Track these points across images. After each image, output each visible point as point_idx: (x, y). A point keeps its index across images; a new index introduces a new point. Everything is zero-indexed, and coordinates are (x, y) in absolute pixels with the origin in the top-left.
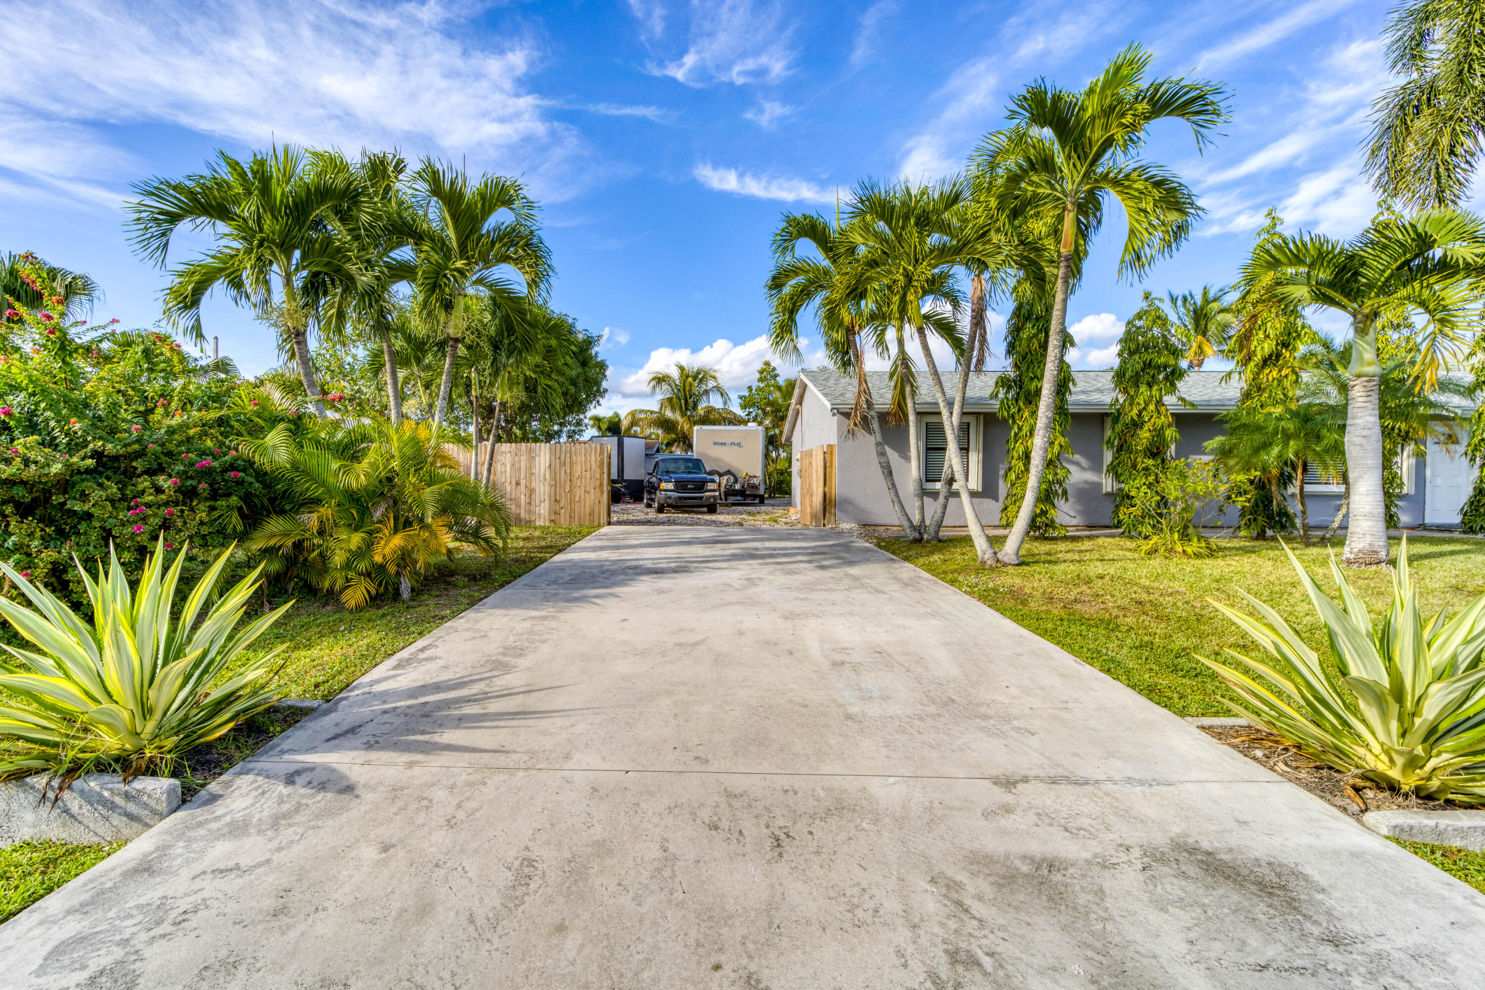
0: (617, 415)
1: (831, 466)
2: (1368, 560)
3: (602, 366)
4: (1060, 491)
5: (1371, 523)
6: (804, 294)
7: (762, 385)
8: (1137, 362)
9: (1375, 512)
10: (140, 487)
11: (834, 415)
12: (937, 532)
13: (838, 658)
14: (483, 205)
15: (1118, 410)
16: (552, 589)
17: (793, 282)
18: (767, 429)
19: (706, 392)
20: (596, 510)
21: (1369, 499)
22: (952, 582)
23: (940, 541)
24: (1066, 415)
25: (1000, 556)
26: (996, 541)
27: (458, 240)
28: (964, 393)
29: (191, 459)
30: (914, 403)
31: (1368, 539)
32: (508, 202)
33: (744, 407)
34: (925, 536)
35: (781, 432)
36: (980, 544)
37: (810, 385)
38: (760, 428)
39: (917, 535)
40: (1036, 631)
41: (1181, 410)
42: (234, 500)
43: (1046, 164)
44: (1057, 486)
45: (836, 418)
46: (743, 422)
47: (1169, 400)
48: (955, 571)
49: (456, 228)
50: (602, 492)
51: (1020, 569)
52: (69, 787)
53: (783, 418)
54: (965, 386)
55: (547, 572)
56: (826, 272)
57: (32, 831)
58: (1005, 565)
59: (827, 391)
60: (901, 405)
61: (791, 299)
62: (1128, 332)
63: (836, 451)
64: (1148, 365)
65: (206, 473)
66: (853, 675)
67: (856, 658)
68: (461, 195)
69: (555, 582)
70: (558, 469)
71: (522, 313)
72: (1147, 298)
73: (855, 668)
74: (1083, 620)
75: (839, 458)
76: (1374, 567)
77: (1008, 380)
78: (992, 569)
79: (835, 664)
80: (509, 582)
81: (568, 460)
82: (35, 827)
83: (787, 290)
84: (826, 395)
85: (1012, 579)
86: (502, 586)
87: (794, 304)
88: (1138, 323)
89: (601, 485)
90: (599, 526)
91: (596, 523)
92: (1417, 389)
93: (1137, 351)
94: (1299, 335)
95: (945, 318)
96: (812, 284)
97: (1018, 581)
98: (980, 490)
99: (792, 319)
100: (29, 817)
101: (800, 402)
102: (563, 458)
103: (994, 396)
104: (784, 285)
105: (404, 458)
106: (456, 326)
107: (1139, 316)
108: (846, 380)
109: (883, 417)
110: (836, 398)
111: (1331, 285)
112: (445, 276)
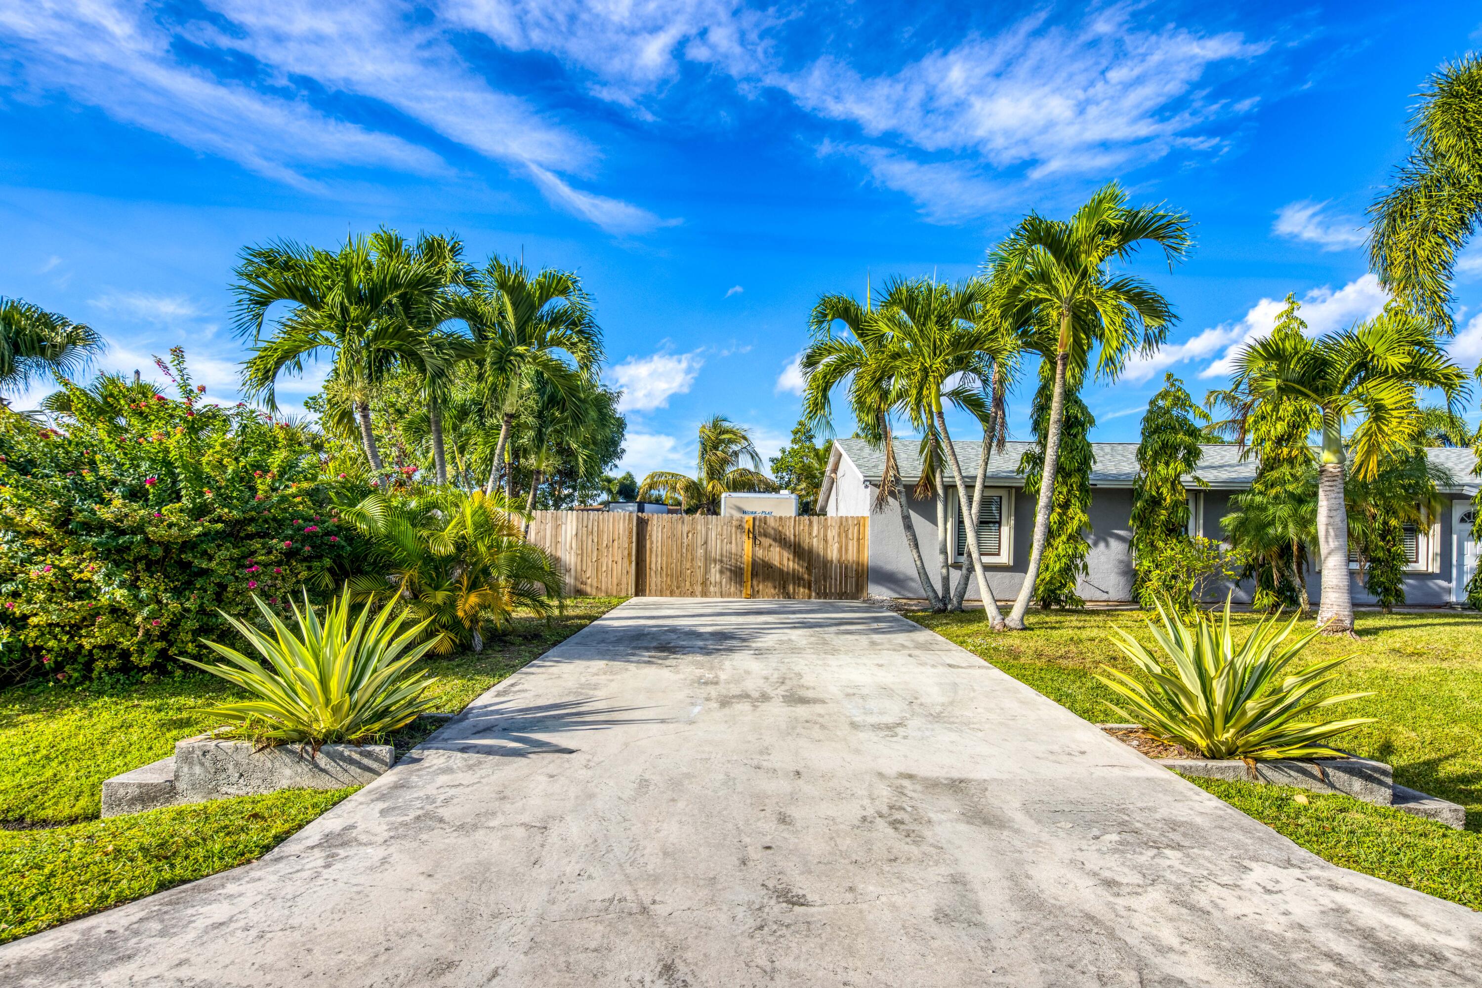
0: (629, 475)
1: (864, 538)
2: (1335, 629)
3: (621, 425)
4: (1081, 566)
5: (1337, 595)
6: (838, 370)
7: (796, 447)
8: (1156, 442)
9: (1341, 584)
10: (253, 548)
11: (866, 487)
12: (960, 603)
13: (851, 691)
14: (541, 294)
15: (1140, 486)
16: (603, 647)
17: (826, 360)
18: (800, 496)
19: (736, 454)
20: (624, 581)
21: (1335, 573)
22: (962, 643)
23: (963, 611)
24: (1087, 491)
25: (1007, 622)
26: (1004, 611)
27: (517, 324)
28: (985, 471)
29: (300, 524)
30: (942, 477)
31: (1335, 608)
32: (565, 291)
33: (776, 470)
34: (949, 607)
35: (816, 501)
36: (991, 610)
37: (845, 455)
38: (793, 496)
39: (941, 605)
40: (1017, 677)
41: (1196, 485)
42: (328, 562)
43: (1044, 277)
44: (1079, 561)
45: (869, 490)
46: (775, 489)
47: (1185, 478)
48: (967, 635)
49: (515, 314)
50: (631, 562)
51: (1022, 634)
52: (319, 750)
53: (818, 486)
54: (986, 464)
55: (591, 634)
56: (858, 351)
57: (289, 782)
58: (1011, 629)
59: (860, 462)
60: (928, 481)
61: (825, 377)
62: (1150, 412)
63: (868, 523)
64: (1165, 446)
65: (309, 538)
66: (861, 701)
67: (865, 691)
68: (522, 285)
69: (603, 641)
70: (585, 538)
71: (573, 391)
72: (1168, 379)
73: (863, 697)
74: (1061, 669)
75: (872, 530)
76: (1340, 634)
77: (1033, 456)
78: (999, 632)
79: (848, 695)
80: (560, 642)
81: (596, 529)
82: (291, 778)
83: (820, 367)
84: (859, 466)
85: (1014, 640)
86: (554, 644)
87: (827, 382)
88: (1161, 403)
89: (630, 554)
90: (627, 597)
91: (623, 594)
92: (1361, 477)
93: (1157, 430)
94: (1307, 418)
95: (974, 395)
96: (844, 362)
97: (1017, 642)
98: (1011, 564)
99: (825, 396)
100: (288, 772)
101: (835, 470)
102: (590, 527)
103: (1020, 471)
104: (818, 363)
105: (477, 526)
106: (512, 404)
107: (1164, 395)
108: (877, 454)
109: (910, 489)
110: (869, 469)
111: (1300, 382)
112: (510, 361)
